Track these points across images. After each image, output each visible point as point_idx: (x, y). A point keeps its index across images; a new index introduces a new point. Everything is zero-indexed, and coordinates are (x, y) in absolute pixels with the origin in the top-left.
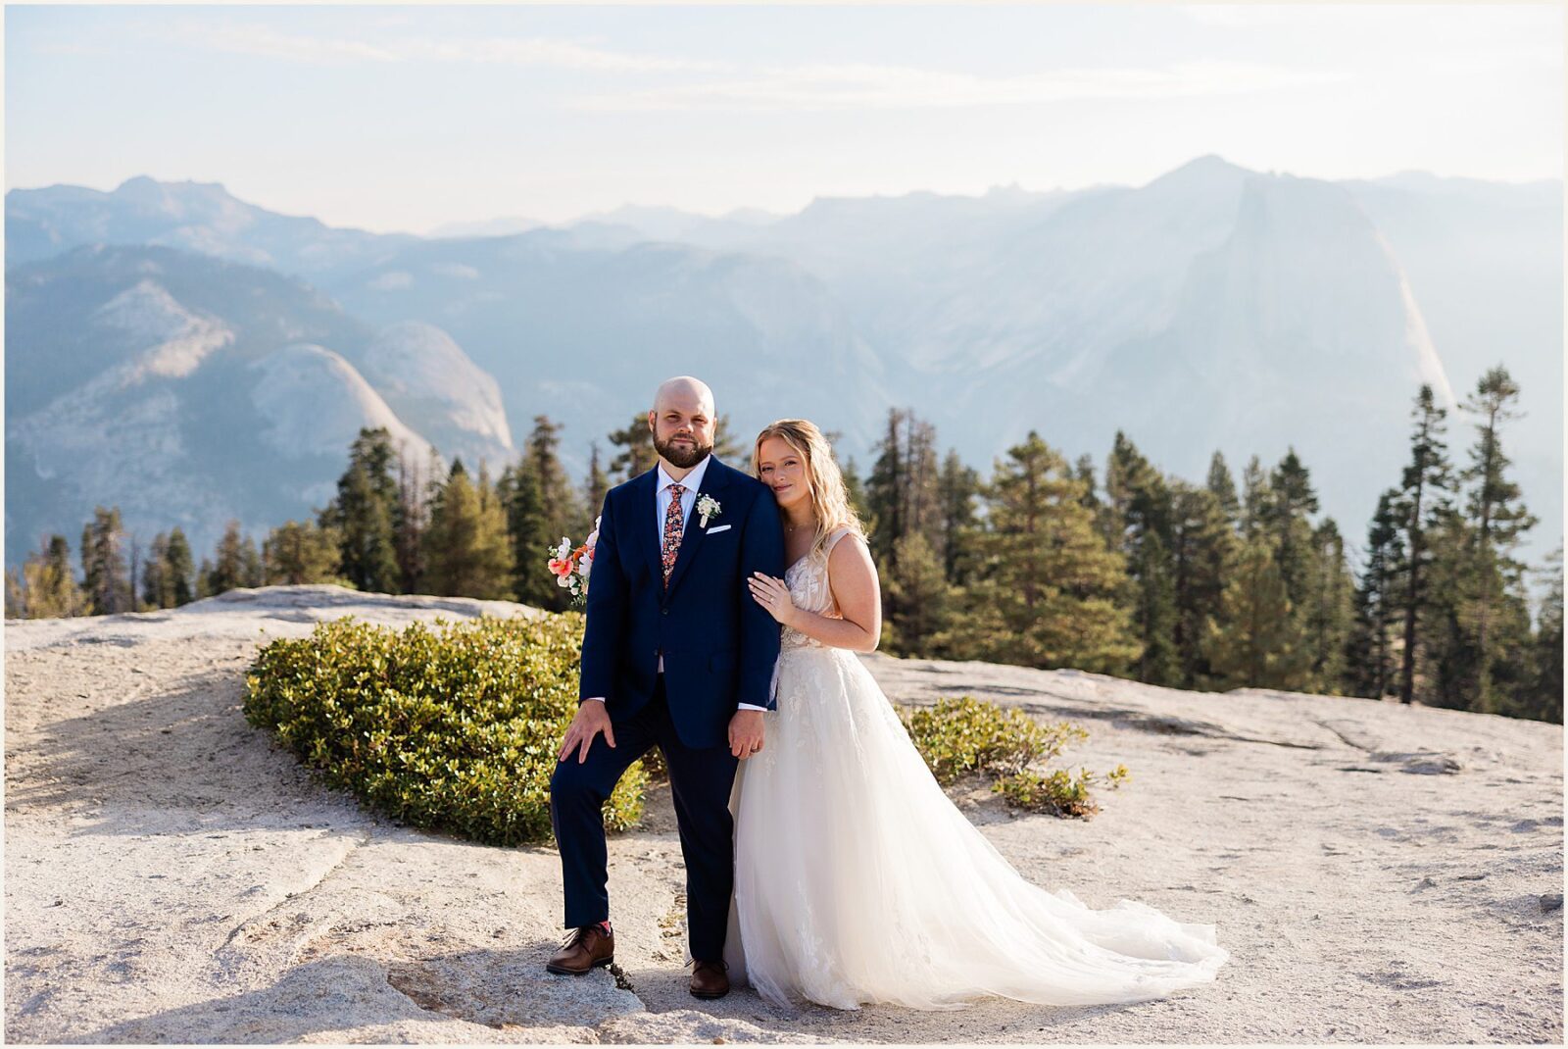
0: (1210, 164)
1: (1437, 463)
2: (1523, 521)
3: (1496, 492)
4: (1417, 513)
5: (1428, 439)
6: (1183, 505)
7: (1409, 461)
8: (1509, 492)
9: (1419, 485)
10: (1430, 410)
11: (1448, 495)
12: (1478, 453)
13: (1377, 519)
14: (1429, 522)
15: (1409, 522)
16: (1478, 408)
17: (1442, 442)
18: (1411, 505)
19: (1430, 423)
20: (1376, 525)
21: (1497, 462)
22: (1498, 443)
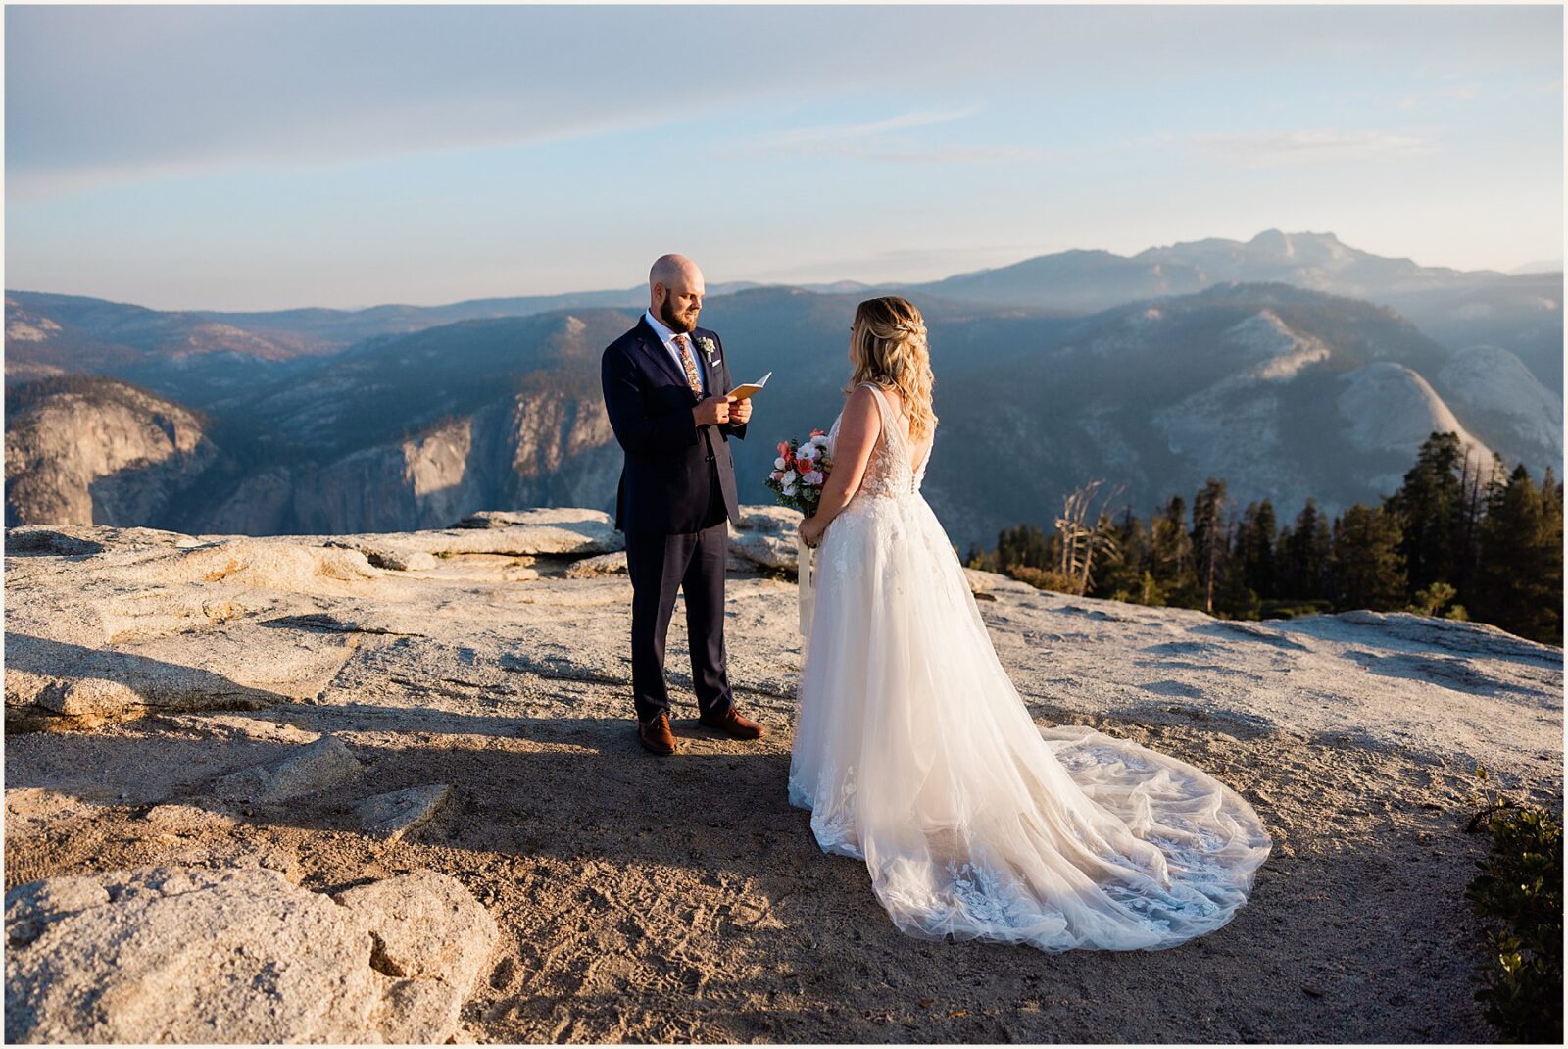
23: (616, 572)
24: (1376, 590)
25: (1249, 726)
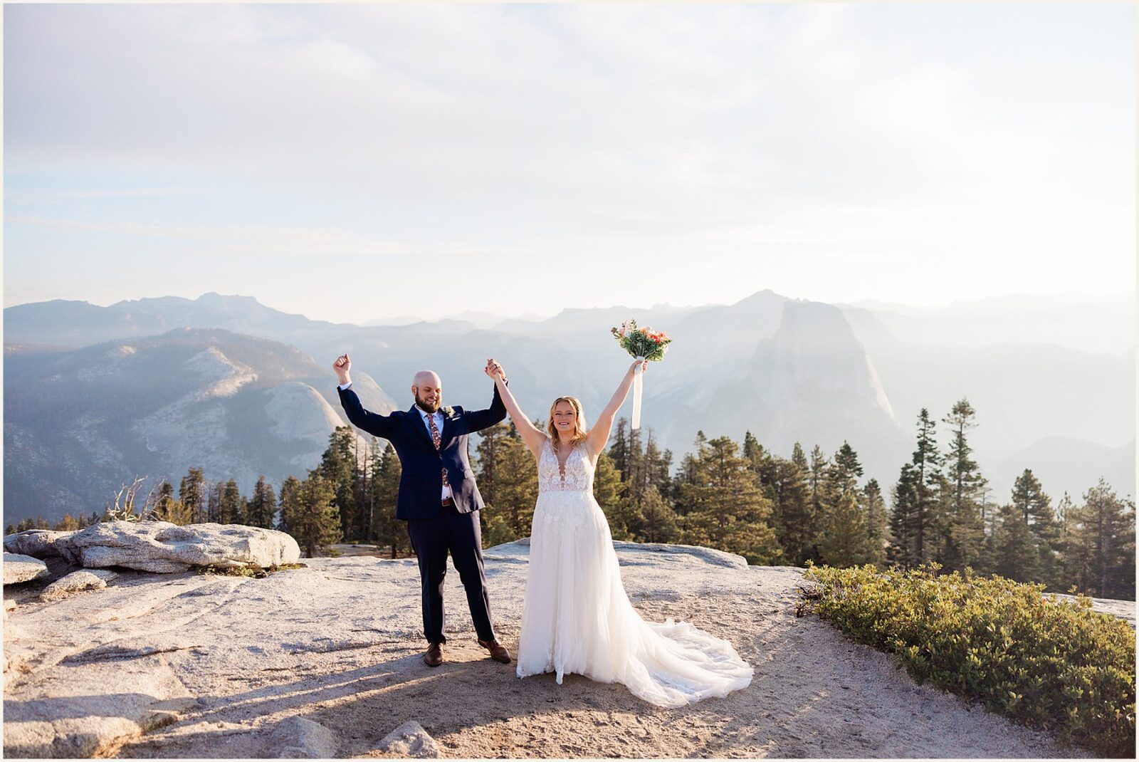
0: (766, 295)
2: (979, 482)
3: (964, 466)
4: (922, 476)
5: (926, 438)
6: (782, 471)
7: (917, 449)
8: (972, 466)
9: (922, 462)
10: (926, 422)
11: (938, 468)
12: (954, 445)
13: (901, 480)
14: (928, 482)
15: (918, 482)
16: (954, 421)
17: (933, 439)
18: (918, 473)
19: (927, 429)
20: (901, 483)
21: (965, 450)
22: (965, 440)
23: (84, 590)
24: (323, 532)
25: (669, 595)
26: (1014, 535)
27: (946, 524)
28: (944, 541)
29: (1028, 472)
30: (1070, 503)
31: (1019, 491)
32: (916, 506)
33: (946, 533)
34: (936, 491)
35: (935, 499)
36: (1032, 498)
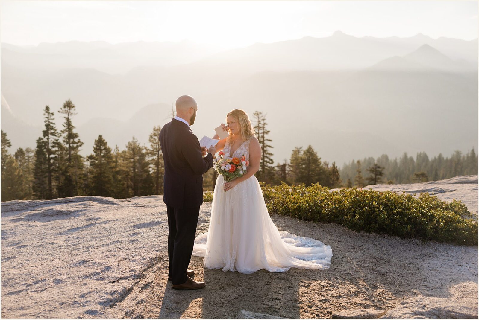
1: (52, 129)
2: (79, 144)
3: (72, 136)
4: (48, 144)
5: (50, 122)
7: (44, 129)
8: (76, 136)
9: (48, 136)
10: (49, 113)
11: (57, 138)
12: (65, 125)
13: (38, 147)
14: (52, 146)
15: (47, 147)
16: (64, 112)
17: (53, 123)
18: (46, 142)
19: (49, 117)
20: (36, 149)
21: (71, 128)
22: (71, 122)
26: (101, 170)
27: (64, 168)
28: (62, 178)
29: (100, 136)
30: (118, 150)
31: (97, 147)
32: (47, 161)
33: (64, 173)
34: (56, 151)
35: (56, 155)
36: (103, 150)
